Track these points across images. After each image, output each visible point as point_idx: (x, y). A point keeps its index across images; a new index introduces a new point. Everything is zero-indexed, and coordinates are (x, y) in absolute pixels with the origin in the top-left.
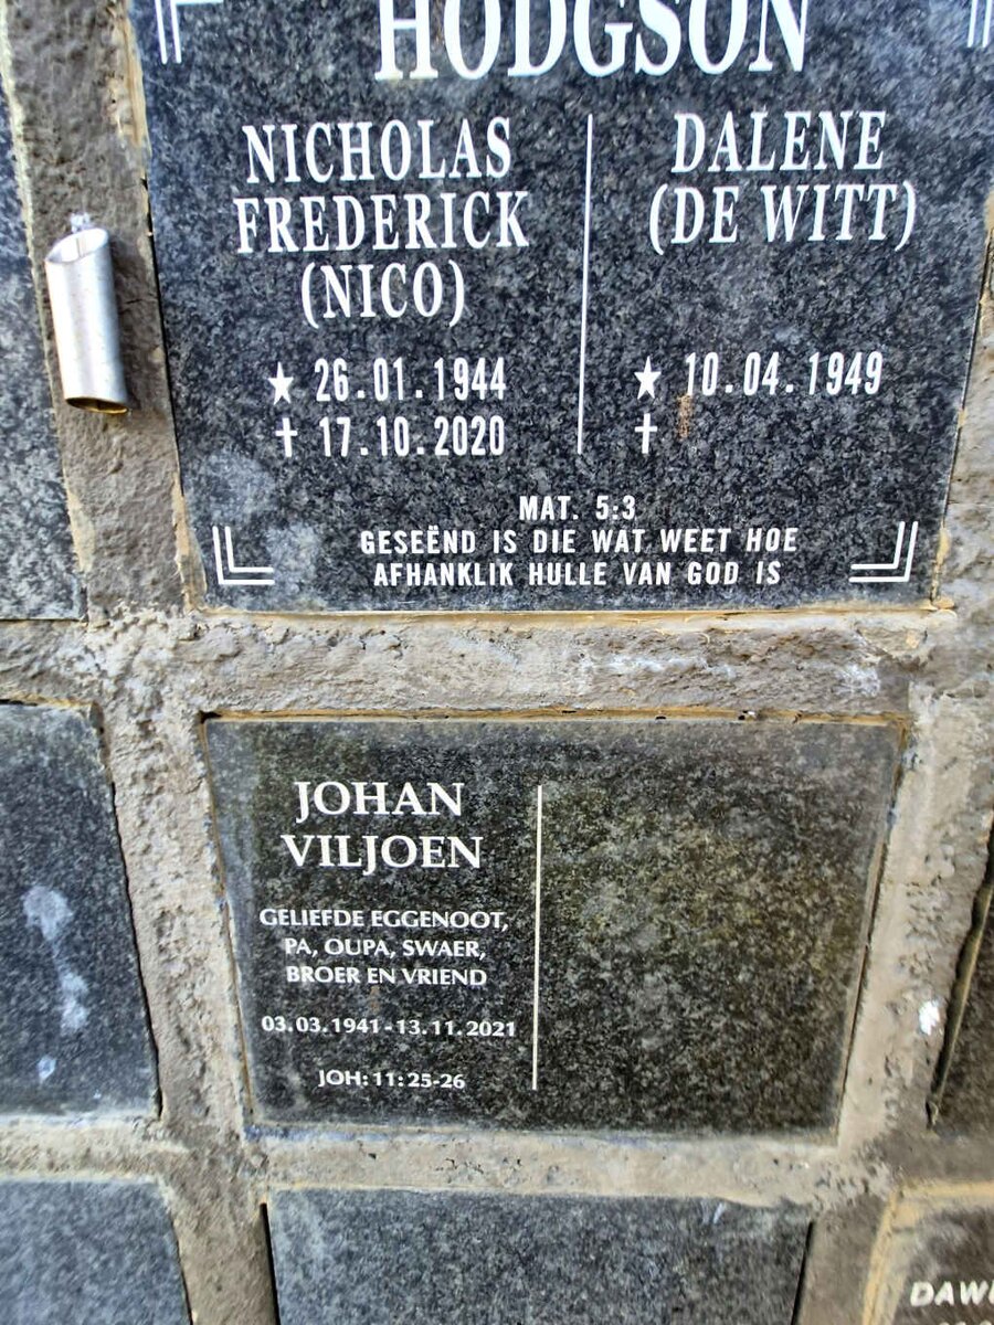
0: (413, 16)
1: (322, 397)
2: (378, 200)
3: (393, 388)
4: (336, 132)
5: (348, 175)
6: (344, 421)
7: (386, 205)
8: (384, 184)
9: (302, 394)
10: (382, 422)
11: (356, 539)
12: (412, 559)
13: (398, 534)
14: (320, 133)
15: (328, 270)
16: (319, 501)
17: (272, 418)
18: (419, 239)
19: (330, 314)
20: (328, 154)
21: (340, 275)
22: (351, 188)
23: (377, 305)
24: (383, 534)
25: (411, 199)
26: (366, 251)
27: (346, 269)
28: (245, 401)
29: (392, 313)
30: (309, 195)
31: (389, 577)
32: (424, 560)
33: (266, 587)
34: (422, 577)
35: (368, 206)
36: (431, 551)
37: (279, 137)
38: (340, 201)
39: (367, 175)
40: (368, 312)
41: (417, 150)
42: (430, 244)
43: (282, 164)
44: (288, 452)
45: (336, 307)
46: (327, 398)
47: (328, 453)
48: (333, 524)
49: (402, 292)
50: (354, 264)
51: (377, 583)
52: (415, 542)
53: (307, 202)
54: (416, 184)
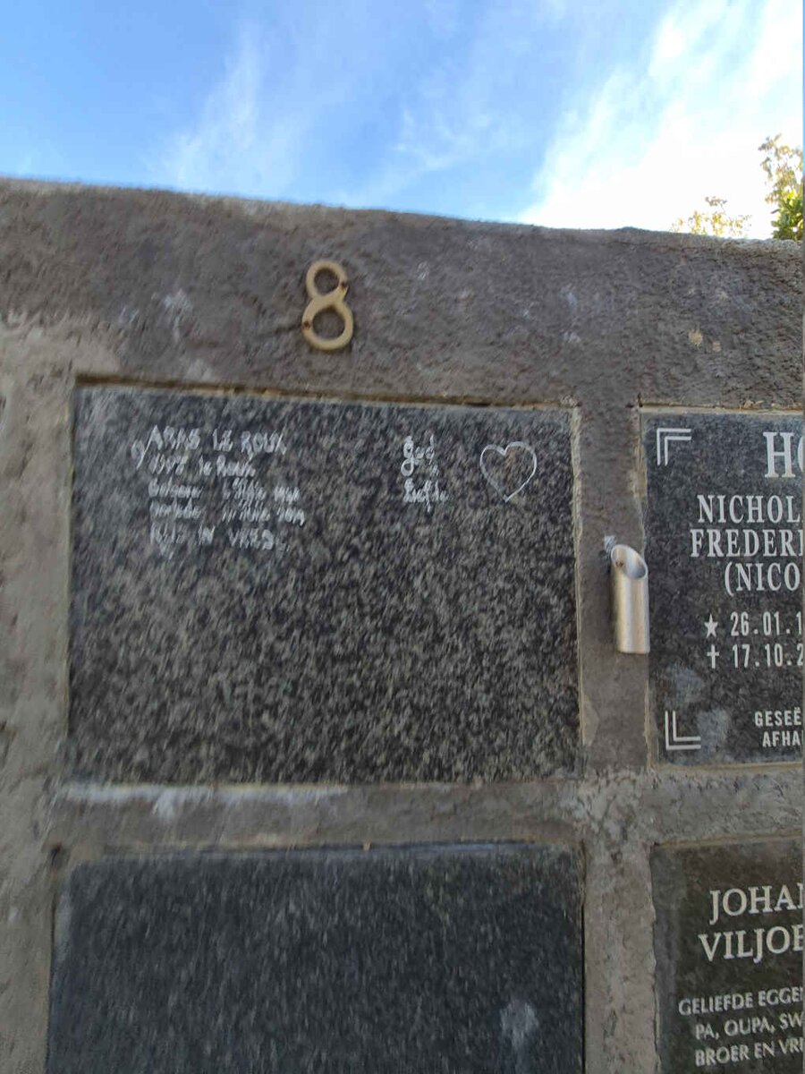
0: (783, 450)
1: (734, 633)
2: (766, 532)
3: (774, 628)
4: (745, 500)
5: (751, 520)
6: (746, 647)
7: (770, 534)
8: (768, 524)
9: (723, 632)
10: (767, 647)
11: (752, 717)
12: (784, 728)
13: (777, 713)
14: (737, 500)
15: (739, 566)
16: (730, 694)
17: (705, 645)
18: (787, 551)
19: (740, 589)
20: (741, 510)
21: (746, 569)
22: (752, 526)
23: (765, 584)
24: (768, 713)
25: (783, 532)
26: (760, 556)
27: (749, 565)
28: (691, 636)
29: (773, 588)
30: (730, 528)
31: (771, 740)
32: (792, 729)
33: (696, 750)
34: (791, 740)
35: (761, 535)
36: (797, 723)
37: (716, 501)
38: (747, 532)
39: (760, 520)
40: (760, 588)
41: (786, 509)
42: (792, 553)
43: (716, 514)
44: (714, 665)
45: (743, 584)
46: (737, 634)
47: (736, 665)
48: (738, 708)
49: (778, 578)
50: (753, 563)
51: (764, 745)
52: (787, 718)
53: (729, 532)
54: (785, 524)
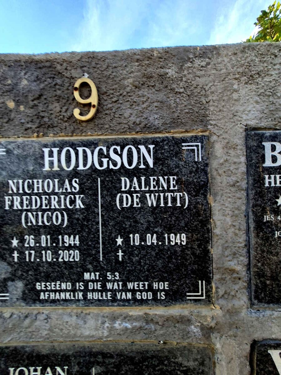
0: (53, 157)
1: (26, 245)
2: (43, 197)
3: (47, 243)
4: (33, 182)
5: (36, 191)
6: (33, 252)
7: (46, 198)
8: (45, 193)
9: (21, 244)
10: (43, 252)
11: (35, 285)
12: (52, 291)
13: (48, 284)
14: (29, 182)
15: (29, 214)
16: (24, 274)
17: (12, 251)
18: (55, 206)
19: (29, 224)
20: (30, 187)
21: (33, 215)
22: (36, 194)
23: (43, 222)
24: (43, 283)
25: (52, 197)
26: (40, 209)
27: (34, 213)
28: (4, 246)
29: (47, 224)
30: (25, 195)
31: (45, 296)
32: (55, 291)
33: (6, 300)
34: (55, 296)
35: (41, 198)
36: (58, 289)
37: (18, 183)
38: (33, 197)
39: (41, 191)
40: (40, 224)
41: (54, 186)
42: (57, 207)
43: (18, 189)
44: (16, 260)
45: (31, 222)
46: (28, 246)
47: (27, 260)
48: (28, 280)
49: (50, 219)
50: (37, 212)
51: (41, 298)
52: (53, 286)
53: (24, 197)
54: (54, 193)
